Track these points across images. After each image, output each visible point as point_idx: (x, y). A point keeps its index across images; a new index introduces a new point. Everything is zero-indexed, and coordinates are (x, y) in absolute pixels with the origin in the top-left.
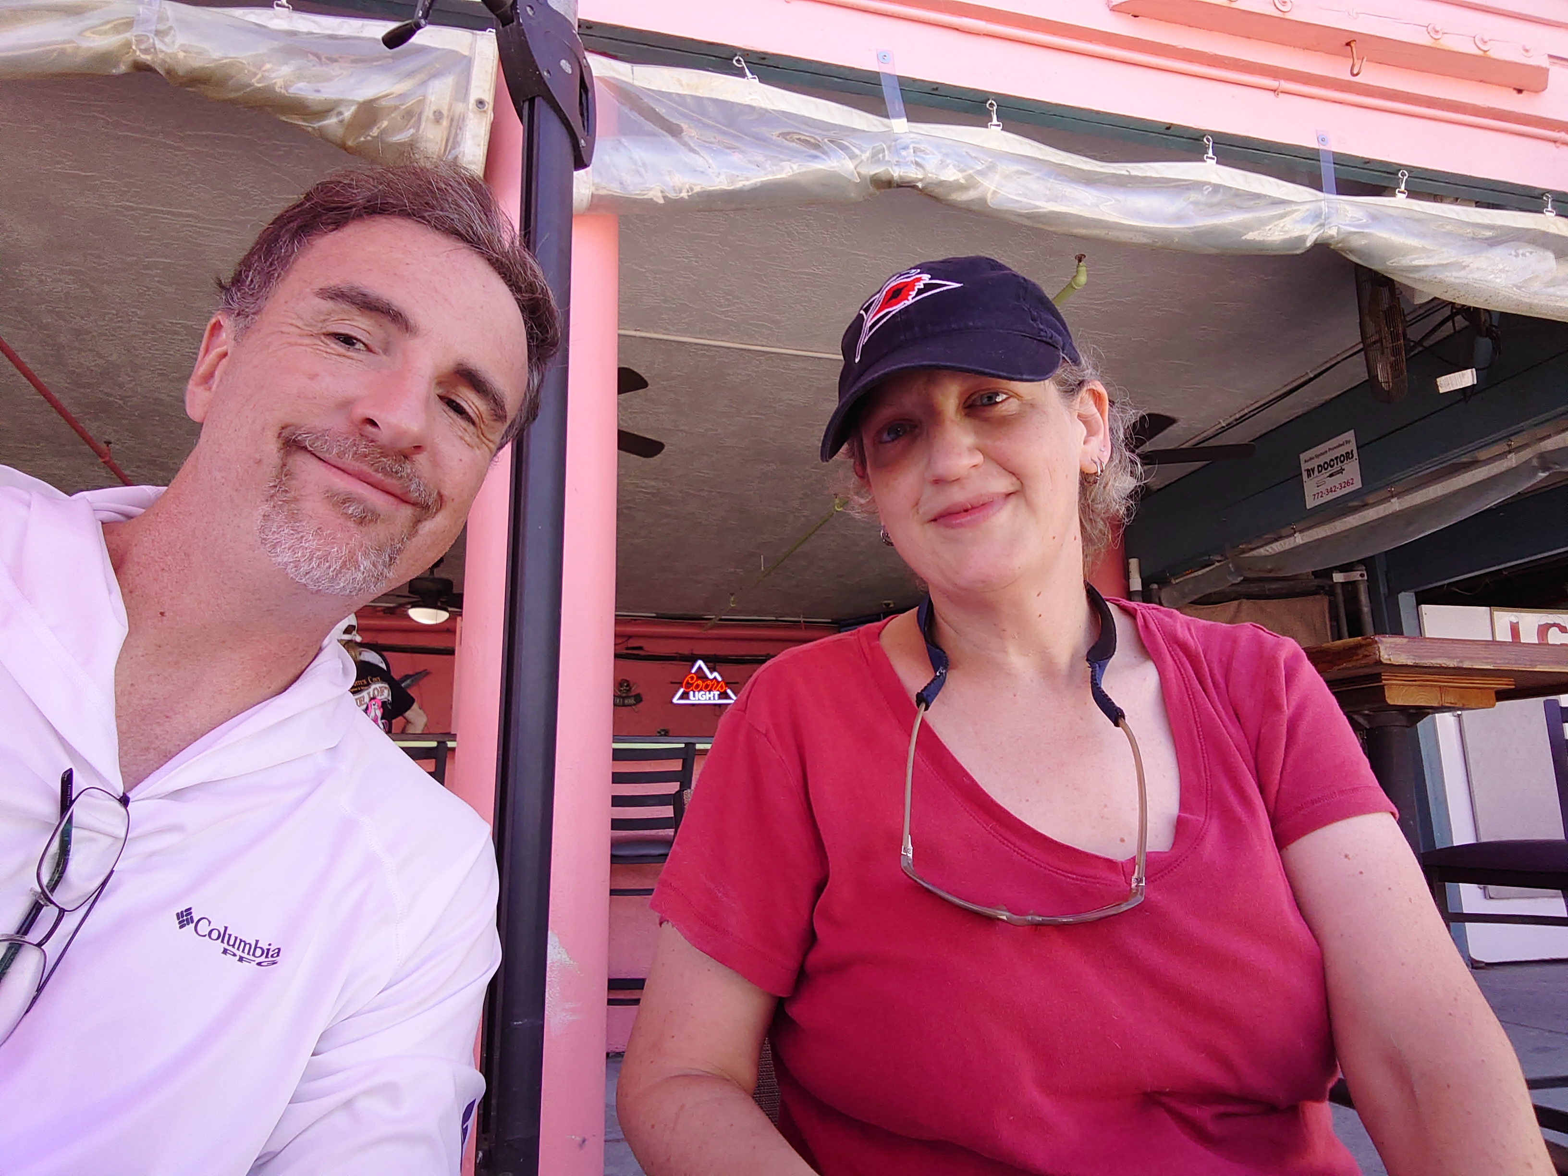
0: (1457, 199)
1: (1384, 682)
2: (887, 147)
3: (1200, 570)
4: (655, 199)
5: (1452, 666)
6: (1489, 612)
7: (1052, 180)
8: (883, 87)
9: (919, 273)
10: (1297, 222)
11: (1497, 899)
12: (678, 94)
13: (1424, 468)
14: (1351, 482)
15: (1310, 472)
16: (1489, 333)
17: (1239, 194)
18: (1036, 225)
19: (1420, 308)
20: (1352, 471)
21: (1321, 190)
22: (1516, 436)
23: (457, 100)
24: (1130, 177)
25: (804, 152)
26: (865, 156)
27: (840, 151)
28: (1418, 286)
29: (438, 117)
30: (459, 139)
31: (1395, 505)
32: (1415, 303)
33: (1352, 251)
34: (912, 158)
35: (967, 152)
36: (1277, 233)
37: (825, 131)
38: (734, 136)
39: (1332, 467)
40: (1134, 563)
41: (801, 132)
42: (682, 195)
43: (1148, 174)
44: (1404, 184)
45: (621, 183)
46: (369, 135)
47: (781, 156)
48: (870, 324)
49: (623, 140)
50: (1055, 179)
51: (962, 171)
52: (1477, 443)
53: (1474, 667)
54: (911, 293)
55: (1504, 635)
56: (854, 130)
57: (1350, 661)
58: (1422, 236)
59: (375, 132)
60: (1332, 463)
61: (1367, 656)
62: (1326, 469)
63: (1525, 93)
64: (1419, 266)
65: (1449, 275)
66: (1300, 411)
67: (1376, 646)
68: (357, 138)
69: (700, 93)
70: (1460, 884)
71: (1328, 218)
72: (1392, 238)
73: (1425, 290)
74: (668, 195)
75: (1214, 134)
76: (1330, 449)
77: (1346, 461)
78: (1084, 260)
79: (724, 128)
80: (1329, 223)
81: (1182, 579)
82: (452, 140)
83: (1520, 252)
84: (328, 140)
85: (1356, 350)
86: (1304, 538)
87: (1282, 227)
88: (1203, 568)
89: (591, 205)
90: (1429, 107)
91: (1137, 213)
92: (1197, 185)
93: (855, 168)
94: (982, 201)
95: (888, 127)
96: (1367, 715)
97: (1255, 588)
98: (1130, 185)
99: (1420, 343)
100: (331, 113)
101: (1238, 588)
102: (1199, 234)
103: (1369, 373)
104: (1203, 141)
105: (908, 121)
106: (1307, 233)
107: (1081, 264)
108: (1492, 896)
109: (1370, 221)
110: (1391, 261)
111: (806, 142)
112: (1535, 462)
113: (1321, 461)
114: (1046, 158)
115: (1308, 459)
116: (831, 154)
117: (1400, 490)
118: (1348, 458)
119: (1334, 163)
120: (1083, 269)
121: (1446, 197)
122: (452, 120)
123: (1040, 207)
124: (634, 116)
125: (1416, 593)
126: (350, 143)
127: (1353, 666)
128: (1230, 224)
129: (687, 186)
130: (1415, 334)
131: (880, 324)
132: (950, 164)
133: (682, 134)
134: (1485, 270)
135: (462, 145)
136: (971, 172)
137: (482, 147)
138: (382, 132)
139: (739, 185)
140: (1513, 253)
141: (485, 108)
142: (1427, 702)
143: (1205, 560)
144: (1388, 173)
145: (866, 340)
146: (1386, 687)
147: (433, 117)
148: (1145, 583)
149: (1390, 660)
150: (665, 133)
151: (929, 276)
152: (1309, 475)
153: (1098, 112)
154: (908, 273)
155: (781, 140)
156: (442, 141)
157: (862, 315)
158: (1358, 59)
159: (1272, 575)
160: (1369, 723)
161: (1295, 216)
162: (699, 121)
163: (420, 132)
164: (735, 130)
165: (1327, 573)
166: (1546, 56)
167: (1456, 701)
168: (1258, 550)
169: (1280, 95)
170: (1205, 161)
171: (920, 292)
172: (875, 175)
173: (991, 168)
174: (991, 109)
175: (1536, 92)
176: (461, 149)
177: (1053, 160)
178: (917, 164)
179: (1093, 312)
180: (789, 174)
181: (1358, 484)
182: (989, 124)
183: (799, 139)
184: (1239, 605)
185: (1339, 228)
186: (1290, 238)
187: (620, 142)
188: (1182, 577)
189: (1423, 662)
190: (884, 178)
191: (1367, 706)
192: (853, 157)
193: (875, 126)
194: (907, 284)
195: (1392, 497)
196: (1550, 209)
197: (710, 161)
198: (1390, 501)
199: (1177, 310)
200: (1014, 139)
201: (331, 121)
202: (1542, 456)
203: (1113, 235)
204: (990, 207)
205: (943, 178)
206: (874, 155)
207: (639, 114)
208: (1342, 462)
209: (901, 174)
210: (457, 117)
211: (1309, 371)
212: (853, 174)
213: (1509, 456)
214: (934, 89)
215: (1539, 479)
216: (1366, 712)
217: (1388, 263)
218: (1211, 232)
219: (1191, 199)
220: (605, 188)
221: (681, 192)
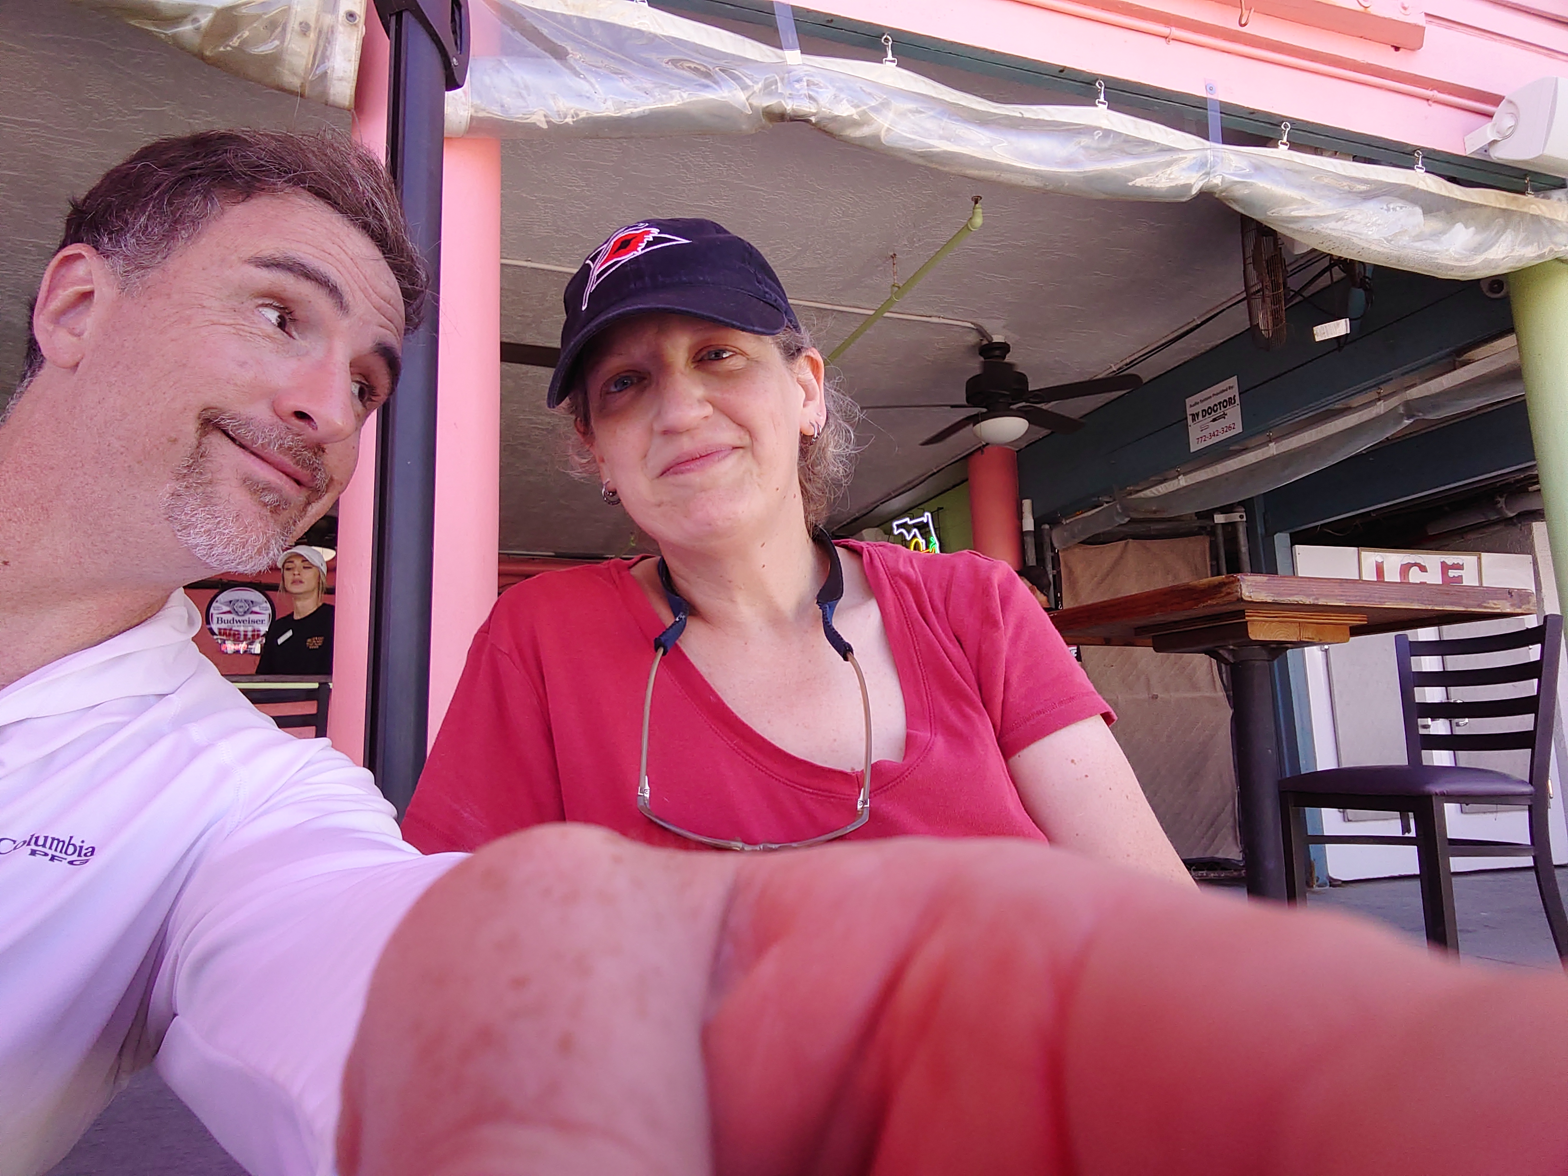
0: (1336, 152)
1: (1247, 618)
2: (780, 79)
3: (1089, 510)
4: (538, 124)
5: (1308, 603)
6: (1357, 552)
7: (945, 120)
8: (777, 16)
9: (647, 227)
10: (1184, 169)
11: (1355, 821)
12: (563, 14)
13: (1300, 414)
14: (1232, 426)
15: (1195, 416)
16: (1362, 285)
17: (1128, 140)
18: (929, 165)
19: (1302, 258)
20: (1234, 415)
21: (1208, 139)
22: (1385, 384)
23: (325, 12)
24: (1023, 119)
25: (694, 81)
26: (757, 87)
27: (732, 81)
28: (1297, 237)
29: (305, 28)
30: (328, 53)
31: (1273, 449)
32: (1296, 253)
33: (1235, 201)
34: (805, 91)
35: (861, 88)
36: (1163, 180)
37: (716, 59)
38: (622, 61)
39: (1215, 411)
40: (1027, 504)
41: (694, 60)
42: (567, 120)
43: (1041, 117)
44: (1286, 136)
45: (502, 106)
46: (227, 46)
47: (671, 84)
48: (598, 272)
49: (504, 60)
50: (949, 118)
51: (856, 106)
52: (1350, 391)
53: (1329, 604)
54: (640, 244)
55: (1369, 575)
56: (747, 60)
57: (1213, 598)
58: (1301, 187)
59: (235, 42)
60: (1215, 408)
61: (1229, 594)
62: (1210, 414)
63: (1401, 50)
64: (1297, 217)
65: (1325, 226)
66: (1187, 357)
67: (1237, 584)
68: (214, 48)
69: (587, 15)
70: (1322, 809)
71: (1214, 167)
72: (1273, 189)
73: (1303, 241)
74: (551, 119)
75: (1107, 80)
76: (1214, 395)
77: (1228, 407)
78: (980, 201)
79: (610, 52)
80: (1215, 172)
81: (1072, 520)
82: (321, 55)
83: (1391, 206)
84: (183, 48)
85: (1240, 298)
86: (1188, 480)
87: (1169, 175)
88: (1094, 508)
89: (469, 128)
90: (1312, 61)
91: (1029, 157)
92: (1088, 130)
93: (747, 99)
94: (876, 138)
95: (782, 58)
96: (1232, 649)
97: (1140, 529)
98: (1022, 128)
99: (1298, 293)
100: (186, 20)
101: (1125, 529)
102: (1089, 179)
103: (1251, 319)
104: (1095, 85)
105: (802, 53)
106: (1192, 181)
107: (977, 205)
108: (1350, 818)
109: (1253, 172)
110: (1273, 211)
111: (696, 70)
112: (1401, 410)
113: (1205, 406)
114: (941, 97)
115: (1194, 404)
116: (722, 83)
117: (1278, 435)
118: (1230, 403)
119: (1221, 113)
120: (979, 211)
121: (1325, 150)
122: (320, 32)
123: (934, 147)
124: (517, 36)
125: (1291, 534)
126: (207, 53)
127: (1217, 603)
128: (1119, 170)
129: (572, 111)
130: (1295, 283)
131: (609, 272)
132: (843, 99)
133: (568, 57)
134: (1359, 223)
135: (331, 60)
136: (865, 107)
137: (353, 63)
138: (244, 42)
139: (626, 112)
140: (1385, 207)
141: (356, 22)
142: (1286, 637)
143: (1095, 501)
144: (1271, 124)
145: (593, 288)
146: (1248, 623)
147: (299, 29)
148: (1037, 523)
149: (1251, 597)
150: (547, 55)
151: (659, 231)
152: (1194, 420)
153: (993, 52)
154: (637, 226)
155: (670, 66)
156: (309, 54)
157: (588, 265)
158: (1246, 9)
159: (1158, 516)
160: (1234, 657)
161: (1184, 164)
162: (585, 43)
163: (286, 44)
164: (623, 55)
165: (1209, 515)
166: (1423, 14)
167: (1314, 637)
168: (1144, 492)
169: (1171, 42)
170: (1097, 106)
171: (649, 244)
172: (768, 107)
173: (885, 104)
174: (886, 44)
175: (1413, 50)
176: (331, 64)
177: (948, 99)
178: (811, 97)
179: (990, 255)
180: (679, 103)
181: (1239, 429)
182: (884, 60)
183: (689, 67)
184: (1126, 544)
185: (1223, 177)
186: (1177, 185)
187: (500, 61)
188: (1072, 517)
189: (1282, 599)
190: (777, 110)
191: (1231, 642)
192: (745, 87)
193: (768, 56)
194: (635, 236)
195: (1270, 441)
196: (1420, 165)
197: (597, 86)
198: (1268, 445)
199: (1072, 255)
200: (910, 76)
201: (186, 28)
202: (1407, 404)
203: (1005, 177)
204: (882, 143)
205: (836, 113)
206: (766, 87)
207: (521, 34)
208: (1225, 407)
209: (794, 107)
210: (325, 28)
211: (1196, 318)
212: (744, 106)
213: (1378, 403)
214: (828, 21)
215: (1404, 426)
216: (1231, 647)
217: (1269, 213)
218: (1100, 177)
219: (1082, 144)
220: (484, 110)
221: (565, 118)
